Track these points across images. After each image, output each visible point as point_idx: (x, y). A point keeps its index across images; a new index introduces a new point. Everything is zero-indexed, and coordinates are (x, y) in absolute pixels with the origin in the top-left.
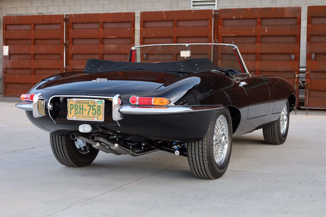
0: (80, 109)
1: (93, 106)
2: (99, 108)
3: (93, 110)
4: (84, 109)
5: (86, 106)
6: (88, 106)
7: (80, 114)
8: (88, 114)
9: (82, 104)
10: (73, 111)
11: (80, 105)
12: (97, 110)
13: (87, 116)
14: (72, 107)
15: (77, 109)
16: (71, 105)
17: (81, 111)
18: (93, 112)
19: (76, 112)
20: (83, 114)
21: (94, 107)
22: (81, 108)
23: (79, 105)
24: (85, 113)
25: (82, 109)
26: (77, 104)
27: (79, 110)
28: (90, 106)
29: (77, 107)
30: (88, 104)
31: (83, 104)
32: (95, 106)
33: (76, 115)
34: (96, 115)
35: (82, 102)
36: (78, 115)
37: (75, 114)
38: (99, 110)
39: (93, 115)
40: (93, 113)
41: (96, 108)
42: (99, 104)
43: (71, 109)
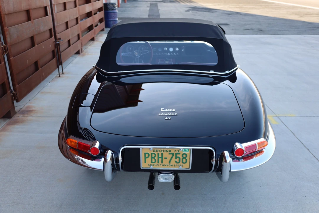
0: (159, 158)
1: (176, 154)
2: (184, 156)
3: (176, 158)
4: (164, 157)
5: (166, 155)
6: (169, 154)
7: (158, 162)
8: (170, 163)
9: (161, 152)
10: (149, 160)
11: (158, 154)
12: (181, 158)
13: (168, 165)
14: (147, 155)
15: (154, 158)
16: (145, 154)
17: (160, 159)
18: (176, 160)
19: (153, 161)
20: (162, 162)
21: (178, 156)
22: (160, 156)
23: (156, 153)
24: (166, 162)
25: (162, 158)
26: (154, 152)
27: (156, 158)
28: (173, 154)
29: (153, 156)
30: (170, 153)
31: (163, 153)
32: (180, 154)
33: (152, 164)
34: (181, 163)
35: (162, 150)
36: (156, 163)
37: (152, 162)
38: (183, 158)
39: (176, 164)
40: (176, 162)
41: (180, 156)
42: (185, 152)
43: (145, 158)
